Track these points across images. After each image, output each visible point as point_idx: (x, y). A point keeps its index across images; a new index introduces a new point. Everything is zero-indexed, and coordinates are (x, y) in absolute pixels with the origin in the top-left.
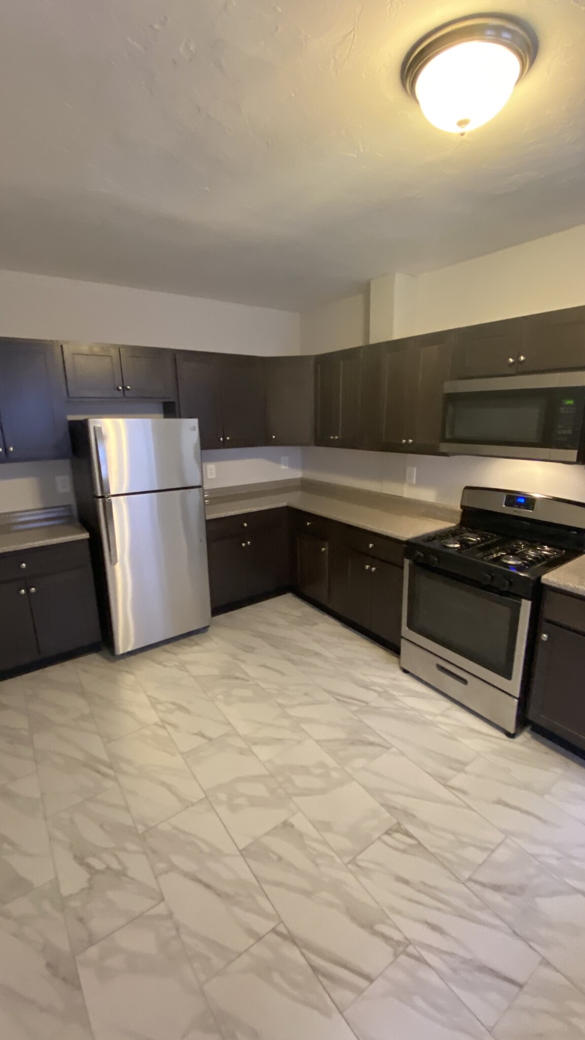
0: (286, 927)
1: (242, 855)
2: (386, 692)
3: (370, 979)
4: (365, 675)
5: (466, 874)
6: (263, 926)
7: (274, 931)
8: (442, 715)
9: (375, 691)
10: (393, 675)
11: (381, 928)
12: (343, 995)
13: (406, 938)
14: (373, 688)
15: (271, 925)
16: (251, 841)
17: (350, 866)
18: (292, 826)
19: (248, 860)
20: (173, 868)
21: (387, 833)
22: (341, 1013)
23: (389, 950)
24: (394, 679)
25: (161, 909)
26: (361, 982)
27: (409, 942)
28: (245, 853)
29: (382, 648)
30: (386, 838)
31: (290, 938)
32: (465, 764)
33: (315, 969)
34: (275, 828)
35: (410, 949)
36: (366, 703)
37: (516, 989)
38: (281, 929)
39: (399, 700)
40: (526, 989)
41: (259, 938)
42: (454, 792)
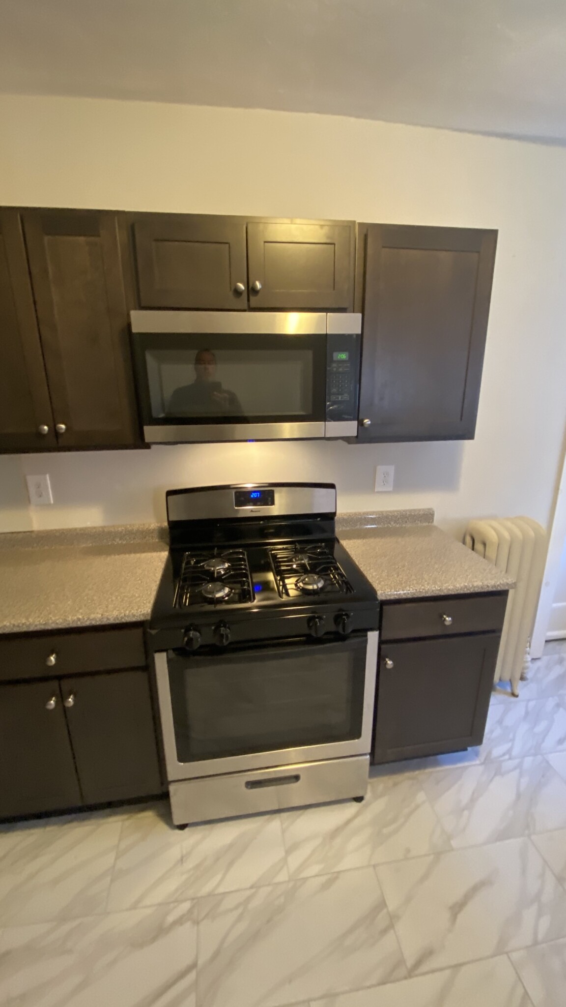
2: (197, 901)
4: (134, 906)
8: (288, 852)
9: (179, 922)
10: (175, 852)
14: (170, 919)
24: (182, 860)
29: (110, 815)
32: (382, 904)
36: (194, 966)
39: (225, 894)
42: (424, 968)
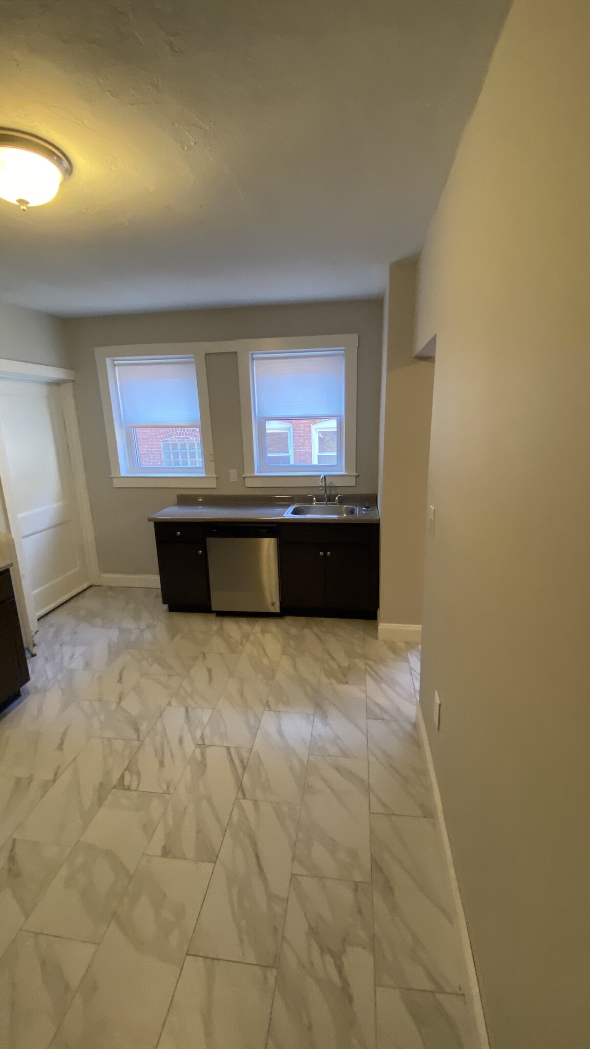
0: (237, 794)
1: (217, 857)
3: (228, 749)
5: (136, 743)
6: (247, 805)
7: (244, 797)
11: (199, 758)
12: (245, 754)
13: (196, 747)
15: (243, 802)
16: (200, 863)
17: (172, 792)
18: (164, 847)
19: (217, 851)
20: (271, 897)
21: (129, 789)
22: (252, 748)
23: (208, 750)
25: (299, 870)
26: (233, 751)
27: (197, 745)
28: (213, 859)
30: (134, 787)
31: (240, 787)
33: (244, 769)
34: (175, 857)
35: (200, 742)
37: (189, 709)
38: (240, 795)
40: (186, 706)
41: (256, 802)
